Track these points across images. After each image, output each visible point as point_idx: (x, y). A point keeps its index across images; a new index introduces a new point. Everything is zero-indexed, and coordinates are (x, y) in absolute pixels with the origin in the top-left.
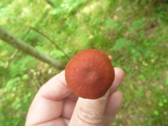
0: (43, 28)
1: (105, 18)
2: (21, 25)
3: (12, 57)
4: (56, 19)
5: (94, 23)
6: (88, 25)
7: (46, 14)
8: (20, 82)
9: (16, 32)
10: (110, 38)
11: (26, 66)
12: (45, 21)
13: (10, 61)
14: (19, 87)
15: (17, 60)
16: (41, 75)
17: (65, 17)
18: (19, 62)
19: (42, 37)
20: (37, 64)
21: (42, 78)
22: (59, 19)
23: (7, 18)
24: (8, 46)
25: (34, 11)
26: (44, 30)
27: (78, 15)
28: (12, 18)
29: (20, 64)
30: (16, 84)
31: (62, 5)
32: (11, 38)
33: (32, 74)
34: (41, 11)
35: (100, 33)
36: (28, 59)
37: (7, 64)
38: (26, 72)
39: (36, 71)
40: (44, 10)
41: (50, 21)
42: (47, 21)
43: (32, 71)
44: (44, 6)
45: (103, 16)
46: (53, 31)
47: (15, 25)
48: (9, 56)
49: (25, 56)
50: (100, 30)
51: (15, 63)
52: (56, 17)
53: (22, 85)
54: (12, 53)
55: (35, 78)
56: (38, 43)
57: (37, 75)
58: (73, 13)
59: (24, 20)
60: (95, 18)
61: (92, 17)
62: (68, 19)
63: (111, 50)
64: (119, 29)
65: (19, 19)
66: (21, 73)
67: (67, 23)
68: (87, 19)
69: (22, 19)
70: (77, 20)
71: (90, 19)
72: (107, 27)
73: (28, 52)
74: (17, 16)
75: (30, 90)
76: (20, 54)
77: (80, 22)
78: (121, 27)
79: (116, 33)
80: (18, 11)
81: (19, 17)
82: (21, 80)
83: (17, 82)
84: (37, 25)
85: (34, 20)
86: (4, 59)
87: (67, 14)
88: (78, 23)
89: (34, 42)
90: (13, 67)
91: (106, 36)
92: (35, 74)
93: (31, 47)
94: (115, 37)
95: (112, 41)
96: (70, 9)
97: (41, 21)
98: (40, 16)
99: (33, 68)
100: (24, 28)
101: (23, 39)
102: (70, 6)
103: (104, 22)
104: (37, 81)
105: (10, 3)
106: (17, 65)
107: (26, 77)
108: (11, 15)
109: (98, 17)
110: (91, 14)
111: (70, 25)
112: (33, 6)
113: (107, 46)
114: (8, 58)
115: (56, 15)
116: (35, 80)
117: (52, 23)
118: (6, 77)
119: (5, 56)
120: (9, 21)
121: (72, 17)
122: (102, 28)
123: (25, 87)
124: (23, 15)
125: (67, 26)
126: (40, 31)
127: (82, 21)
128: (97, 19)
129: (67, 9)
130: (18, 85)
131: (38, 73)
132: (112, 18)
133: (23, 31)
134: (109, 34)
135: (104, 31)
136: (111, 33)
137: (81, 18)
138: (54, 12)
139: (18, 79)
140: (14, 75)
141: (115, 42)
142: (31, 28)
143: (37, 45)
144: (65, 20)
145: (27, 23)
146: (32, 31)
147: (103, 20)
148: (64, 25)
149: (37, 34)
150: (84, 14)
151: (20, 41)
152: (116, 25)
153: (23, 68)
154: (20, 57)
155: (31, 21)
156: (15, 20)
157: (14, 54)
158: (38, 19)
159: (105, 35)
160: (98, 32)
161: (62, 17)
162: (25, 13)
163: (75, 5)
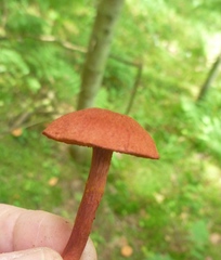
0: (146, 93)
1: (207, 216)
2: (141, 46)
3: (68, 45)
4: (175, 115)
5: (189, 195)
6: (182, 184)
7: (179, 91)
8: (19, 76)
9: (123, 39)
10: (168, 238)
11: (58, 80)
12: (163, 92)
13: (58, 43)
14: (8, 77)
15: (65, 59)
16: (47, 115)
17: (185, 132)
18: (62, 63)
19: (129, 95)
20: (67, 101)
21: (41, 120)
22: (175, 120)
23: (145, 13)
24: (89, 30)
25: (177, 64)
26: (143, 96)
27: (196, 158)
28: (150, 24)
29: (58, 67)
30: (13, 70)
31: (206, 119)
32: (107, 32)
33: (45, 96)
34: (181, 79)
35: (173, 215)
36: (73, 79)
37: (51, 39)
38: (44, 83)
39: (53, 104)
40: (185, 85)
41: (167, 103)
42: (164, 98)
43: (51, 95)
44: (192, 81)
45: (210, 210)
46: (147, 115)
47: (136, 34)
48: (69, 40)
49: (78, 72)
50: (179, 212)
51: (58, 56)
52: (178, 112)
53: (13, 82)
54: (75, 43)
55: (37, 105)
56: (114, 91)
57: (45, 107)
58: (197, 146)
59: (152, 50)
60: (201, 194)
61: (200, 188)
62: (182, 139)
63: (144, 249)
64: (193, 253)
65: (151, 38)
66: (40, 73)
67: (173, 138)
68: (195, 179)
69: (153, 45)
70: (184, 157)
71: (195, 184)
72: (190, 224)
73: (87, 74)
74: (157, 32)
75: (9, 101)
76: (80, 60)
77: (182, 166)
78: (198, 256)
79: (184, 248)
80: (166, 33)
81: (156, 37)
82: (24, 78)
83: (19, 70)
84: (149, 79)
85: (160, 70)
86: (60, 31)
87: (191, 135)
88: (180, 162)
89: (112, 82)
90: (48, 54)
91: (171, 230)
92: (46, 102)
93: (99, 79)
94: (174, 249)
95: (163, 245)
96: (204, 138)
97: (160, 84)
98: (171, 80)
99: (57, 95)
100: (136, 53)
101: (111, 56)
102: (210, 135)
103: (199, 217)
104: (31, 110)
105: (179, 12)
106: (54, 60)
107: (35, 85)
108: (154, 19)
109: (205, 199)
110: (207, 183)
111: (170, 148)
112: (186, 59)
113: (150, 236)
114: (63, 38)
115: (183, 112)
116: (31, 105)
117: (164, 107)
118: (21, 45)
119: (66, 31)
120: (142, 19)
121: (189, 145)
122: (184, 216)
123: (11, 88)
124: (162, 44)
125: (166, 141)
126: (140, 89)
127: (187, 169)
128: (200, 199)
129: (201, 132)
130: (12, 75)
131: (50, 109)
132: (213, 231)
133: (129, 54)
134: (175, 235)
135: (180, 221)
136: (180, 237)
137: (191, 164)
138: (187, 105)
139: (26, 71)
140: (31, 60)
141: (163, 253)
142: (140, 67)
143: (108, 90)
144: (179, 133)
145: (147, 58)
146: (133, 70)
147: (201, 212)
148: (166, 134)
149: (132, 82)
150: (202, 169)
151: (106, 51)
152: (200, 244)
153: (51, 74)
154: (72, 62)
155: (154, 64)
156: (147, 31)
157: (75, 48)
158: (162, 76)
159: (173, 227)
160: (172, 209)
161: (181, 125)
162: (167, 48)
163: (216, 145)
